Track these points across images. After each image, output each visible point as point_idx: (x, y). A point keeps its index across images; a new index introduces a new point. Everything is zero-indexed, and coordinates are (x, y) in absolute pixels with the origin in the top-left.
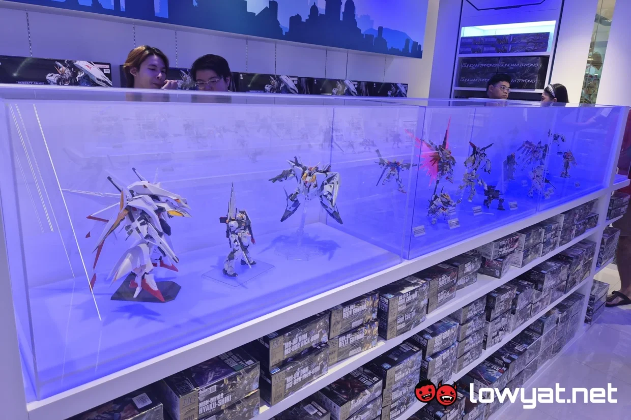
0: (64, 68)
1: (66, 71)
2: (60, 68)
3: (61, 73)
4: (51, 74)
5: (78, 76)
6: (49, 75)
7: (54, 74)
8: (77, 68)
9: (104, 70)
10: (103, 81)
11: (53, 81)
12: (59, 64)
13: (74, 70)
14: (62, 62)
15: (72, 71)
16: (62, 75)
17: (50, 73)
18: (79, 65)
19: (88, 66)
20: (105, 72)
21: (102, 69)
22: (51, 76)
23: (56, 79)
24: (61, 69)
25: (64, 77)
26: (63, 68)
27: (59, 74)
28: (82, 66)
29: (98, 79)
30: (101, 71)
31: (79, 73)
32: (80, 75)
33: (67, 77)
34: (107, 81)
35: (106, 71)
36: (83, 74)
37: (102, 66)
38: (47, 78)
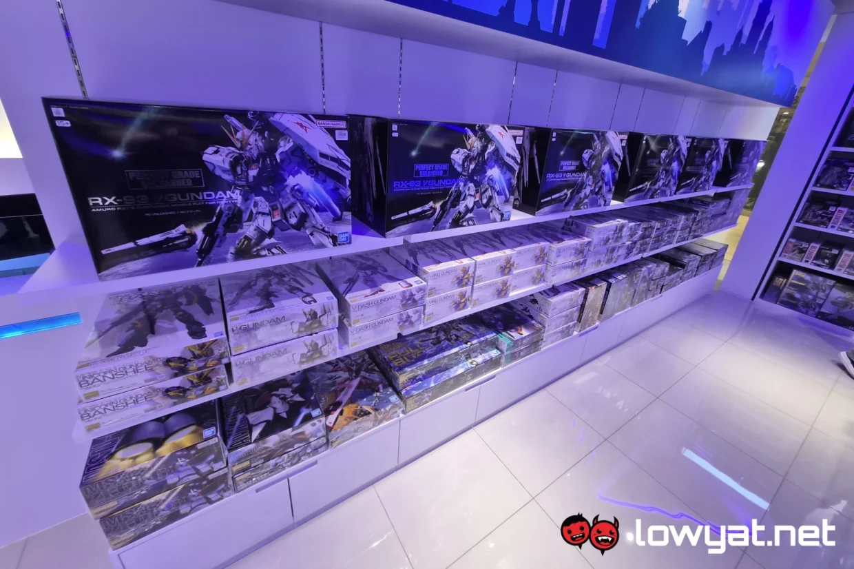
0: (247, 131)
1: (252, 140)
2: (237, 131)
3: (239, 145)
4: (214, 149)
5: (280, 150)
6: (211, 149)
7: (222, 148)
8: (277, 130)
9: (337, 132)
10: (333, 159)
11: (222, 165)
12: (234, 121)
13: (270, 136)
14: (241, 114)
15: (264, 138)
16: (241, 149)
17: (213, 145)
18: (280, 124)
19: (301, 126)
20: (337, 139)
21: (331, 132)
22: (216, 152)
23: (228, 159)
24: (239, 135)
25: (248, 154)
26: (243, 133)
27: (233, 146)
28: (288, 125)
29: (323, 155)
30: (329, 136)
31: (282, 143)
32: (285, 146)
33: (255, 153)
34: (340, 157)
35: (340, 134)
36: (292, 144)
37: (331, 124)
38: (205, 157)
